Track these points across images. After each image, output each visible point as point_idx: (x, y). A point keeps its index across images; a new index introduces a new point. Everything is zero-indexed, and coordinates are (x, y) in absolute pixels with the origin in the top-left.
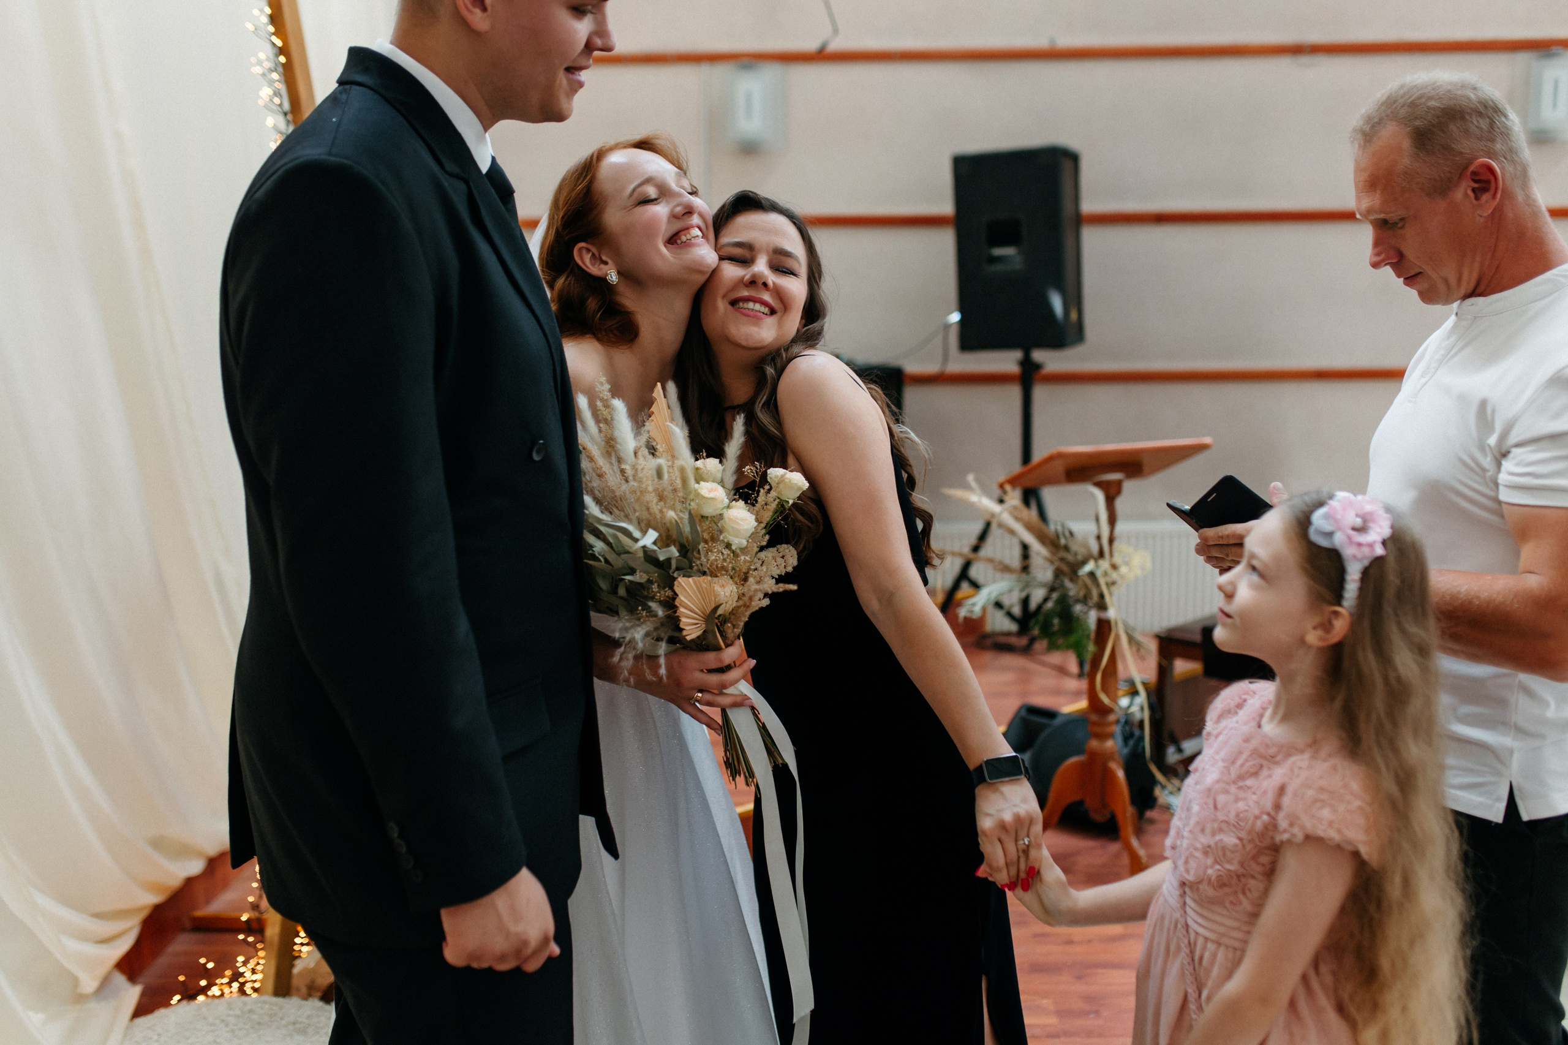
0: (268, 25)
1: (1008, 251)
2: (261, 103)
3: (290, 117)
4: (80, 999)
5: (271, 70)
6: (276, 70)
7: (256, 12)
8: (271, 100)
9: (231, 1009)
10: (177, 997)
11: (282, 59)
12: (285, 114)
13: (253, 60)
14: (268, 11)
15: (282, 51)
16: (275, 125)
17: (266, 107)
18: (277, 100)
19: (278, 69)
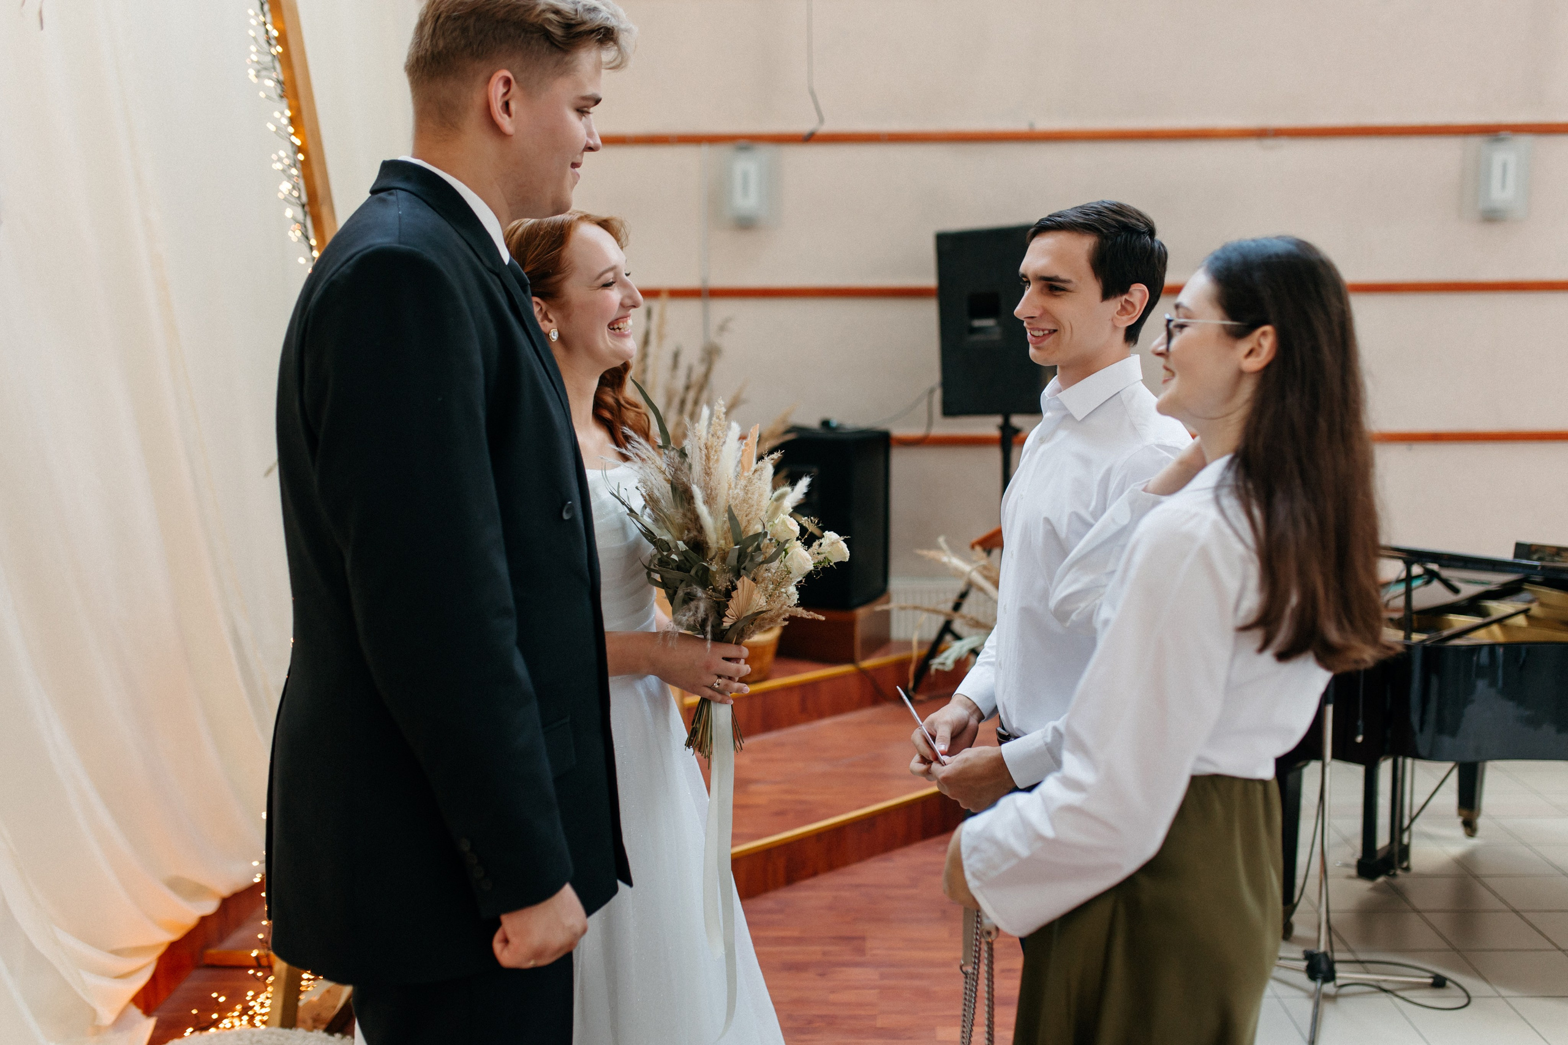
0: (288, 126)
1: (988, 323)
2: (281, 196)
3: (307, 208)
4: (98, 1030)
5: (290, 166)
6: (295, 166)
7: (277, 114)
8: (290, 193)
9: (241, 1040)
10: (190, 1029)
11: (301, 157)
12: (303, 206)
13: (274, 157)
14: (288, 113)
15: (299, 149)
16: (293, 216)
17: (285, 199)
18: (295, 193)
19: (297, 165)
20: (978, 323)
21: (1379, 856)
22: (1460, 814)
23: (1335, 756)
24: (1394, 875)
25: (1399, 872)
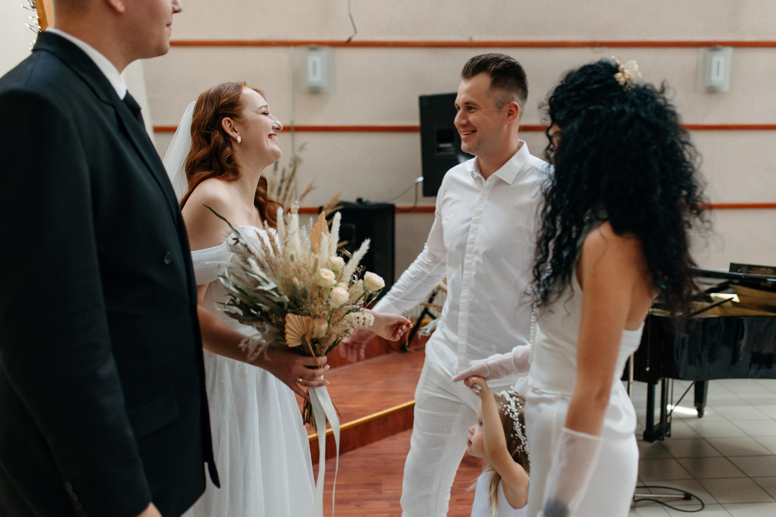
20: (442, 145)
21: (655, 429)
22: (695, 405)
23: (635, 379)
24: (663, 439)
25: (665, 438)
